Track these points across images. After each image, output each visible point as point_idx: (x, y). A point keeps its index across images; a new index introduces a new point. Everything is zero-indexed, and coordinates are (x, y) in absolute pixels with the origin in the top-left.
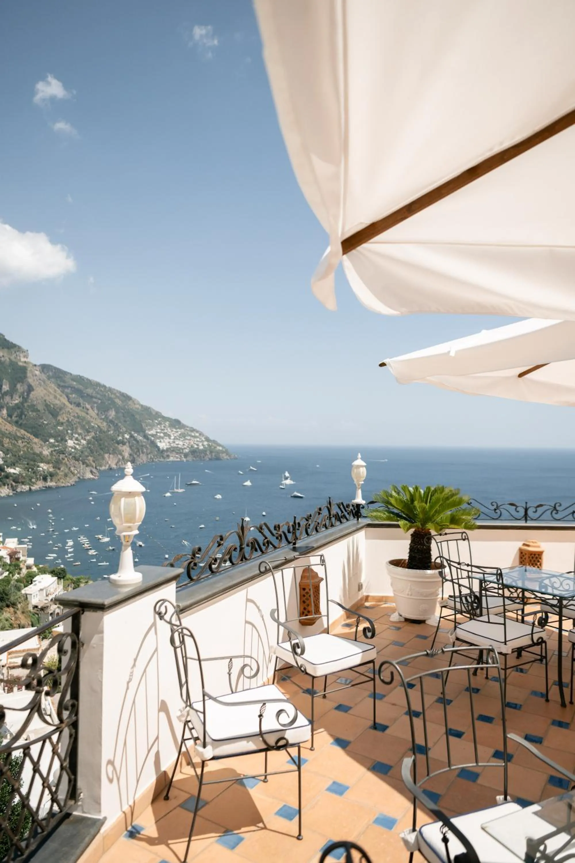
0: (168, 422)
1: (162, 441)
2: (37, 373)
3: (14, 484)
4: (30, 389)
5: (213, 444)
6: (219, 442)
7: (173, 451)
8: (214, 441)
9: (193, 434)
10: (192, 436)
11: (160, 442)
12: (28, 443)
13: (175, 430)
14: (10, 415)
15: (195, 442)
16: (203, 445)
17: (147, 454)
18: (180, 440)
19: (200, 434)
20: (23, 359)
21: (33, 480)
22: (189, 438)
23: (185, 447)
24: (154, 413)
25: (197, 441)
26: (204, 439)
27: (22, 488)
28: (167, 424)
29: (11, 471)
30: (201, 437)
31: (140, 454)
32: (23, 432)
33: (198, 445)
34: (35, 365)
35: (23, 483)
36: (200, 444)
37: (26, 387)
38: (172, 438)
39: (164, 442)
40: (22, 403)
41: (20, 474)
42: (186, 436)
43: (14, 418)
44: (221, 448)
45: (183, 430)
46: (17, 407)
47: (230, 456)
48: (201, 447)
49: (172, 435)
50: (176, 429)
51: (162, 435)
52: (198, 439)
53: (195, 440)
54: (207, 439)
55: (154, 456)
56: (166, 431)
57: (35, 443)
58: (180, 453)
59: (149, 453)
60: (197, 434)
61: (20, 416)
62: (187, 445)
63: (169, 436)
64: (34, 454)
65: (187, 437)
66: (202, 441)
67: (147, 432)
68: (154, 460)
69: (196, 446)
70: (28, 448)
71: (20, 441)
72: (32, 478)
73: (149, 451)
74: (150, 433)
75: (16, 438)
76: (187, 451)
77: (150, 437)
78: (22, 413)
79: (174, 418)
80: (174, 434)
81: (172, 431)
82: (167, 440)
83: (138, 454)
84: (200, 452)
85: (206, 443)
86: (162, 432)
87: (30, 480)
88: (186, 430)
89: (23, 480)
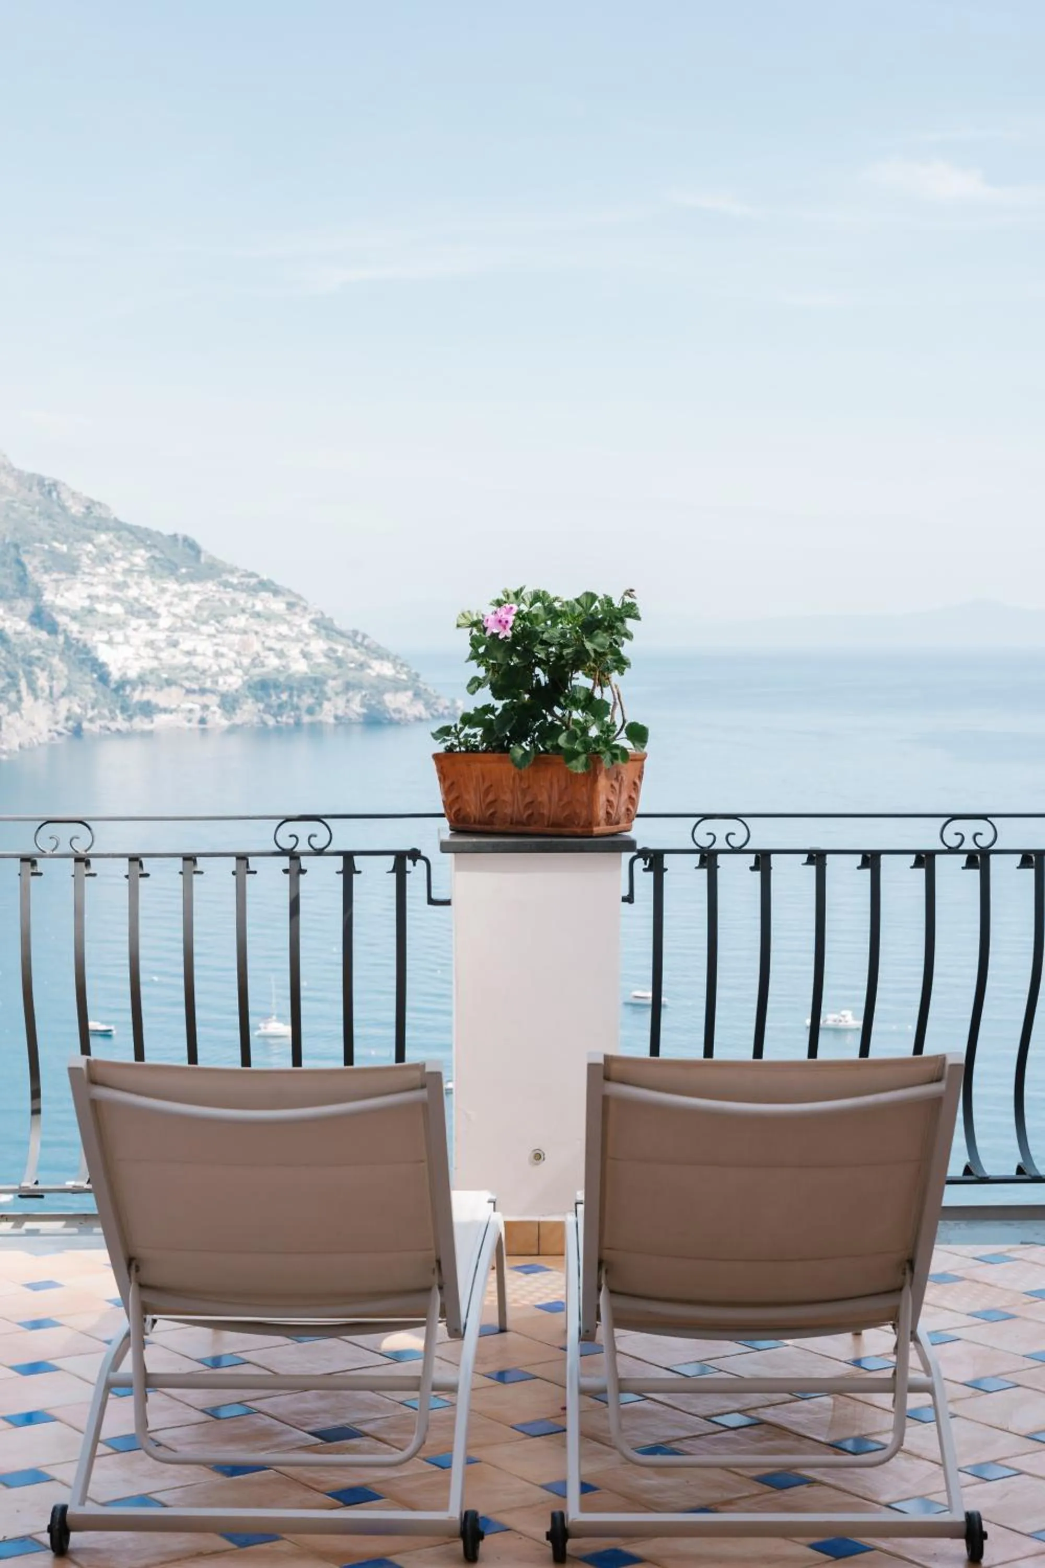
0: (142, 552)
1: (118, 636)
5: (353, 652)
6: (378, 638)
7: (169, 683)
8: (354, 638)
9: (259, 607)
10: (258, 615)
11: (110, 642)
13: (173, 586)
15: (270, 643)
16: (305, 655)
17: (52, 699)
18: (200, 633)
19: (290, 606)
22: (242, 621)
23: (225, 663)
24: (76, 509)
25: (281, 637)
26: (307, 628)
28: (140, 557)
30: (297, 620)
31: (20, 699)
33: (281, 654)
36: (294, 651)
38: (165, 622)
39: (127, 641)
42: (224, 616)
44: (387, 669)
45: (211, 586)
47: (428, 705)
48: (300, 667)
49: (162, 610)
50: (180, 580)
51: (117, 609)
52: (284, 629)
53: (271, 631)
54: (325, 627)
55: (84, 708)
56: (133, 592)
58: (203, 691)
59: (63, 694)
60: (278, 605)
62: (233, 655)
63: (149, 613)
65: (231, 621)
66: (301, 637)
67: (48, 597)
68: (85, 725)
69: (273, 662)
73: (60, 685)
74: (60, 602)
76: (234, 682)
77: (62, 619)
79: (167, 531)
80: (170, 604)
81: (163, 591)
82: (139, 631)
83: (12, 696)
84: (291, 689)
85: (318, 646)
86: (117, 599)
88: (226, 584)
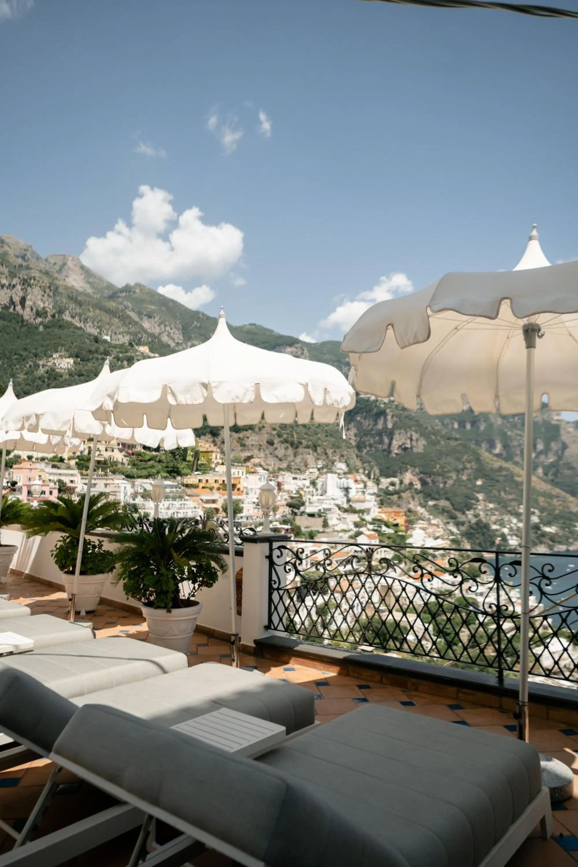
2: (571, 430)
3: (551, 543)
4: (565, 447)
12: (564, 502)
14: (546, 474)
20: (556, 418)
21: (571, 540)
27: (559, 548)
29: (547, 529)
32: (558, 490)
34: (568, 423)
35: (560, 543)
37: (560, 445)
40: (557, 461)
41: (556, 534)
43: (550, 477)
46: (553, 465)
57: (571, 502)
61: (555, 474)
64: (571, 513)
70: (564, 507)
71: (555, 500)
72: (569, 538)
75: (550, 496)
78: (557, 472)
87: (567, 540)
89: (560, 540)
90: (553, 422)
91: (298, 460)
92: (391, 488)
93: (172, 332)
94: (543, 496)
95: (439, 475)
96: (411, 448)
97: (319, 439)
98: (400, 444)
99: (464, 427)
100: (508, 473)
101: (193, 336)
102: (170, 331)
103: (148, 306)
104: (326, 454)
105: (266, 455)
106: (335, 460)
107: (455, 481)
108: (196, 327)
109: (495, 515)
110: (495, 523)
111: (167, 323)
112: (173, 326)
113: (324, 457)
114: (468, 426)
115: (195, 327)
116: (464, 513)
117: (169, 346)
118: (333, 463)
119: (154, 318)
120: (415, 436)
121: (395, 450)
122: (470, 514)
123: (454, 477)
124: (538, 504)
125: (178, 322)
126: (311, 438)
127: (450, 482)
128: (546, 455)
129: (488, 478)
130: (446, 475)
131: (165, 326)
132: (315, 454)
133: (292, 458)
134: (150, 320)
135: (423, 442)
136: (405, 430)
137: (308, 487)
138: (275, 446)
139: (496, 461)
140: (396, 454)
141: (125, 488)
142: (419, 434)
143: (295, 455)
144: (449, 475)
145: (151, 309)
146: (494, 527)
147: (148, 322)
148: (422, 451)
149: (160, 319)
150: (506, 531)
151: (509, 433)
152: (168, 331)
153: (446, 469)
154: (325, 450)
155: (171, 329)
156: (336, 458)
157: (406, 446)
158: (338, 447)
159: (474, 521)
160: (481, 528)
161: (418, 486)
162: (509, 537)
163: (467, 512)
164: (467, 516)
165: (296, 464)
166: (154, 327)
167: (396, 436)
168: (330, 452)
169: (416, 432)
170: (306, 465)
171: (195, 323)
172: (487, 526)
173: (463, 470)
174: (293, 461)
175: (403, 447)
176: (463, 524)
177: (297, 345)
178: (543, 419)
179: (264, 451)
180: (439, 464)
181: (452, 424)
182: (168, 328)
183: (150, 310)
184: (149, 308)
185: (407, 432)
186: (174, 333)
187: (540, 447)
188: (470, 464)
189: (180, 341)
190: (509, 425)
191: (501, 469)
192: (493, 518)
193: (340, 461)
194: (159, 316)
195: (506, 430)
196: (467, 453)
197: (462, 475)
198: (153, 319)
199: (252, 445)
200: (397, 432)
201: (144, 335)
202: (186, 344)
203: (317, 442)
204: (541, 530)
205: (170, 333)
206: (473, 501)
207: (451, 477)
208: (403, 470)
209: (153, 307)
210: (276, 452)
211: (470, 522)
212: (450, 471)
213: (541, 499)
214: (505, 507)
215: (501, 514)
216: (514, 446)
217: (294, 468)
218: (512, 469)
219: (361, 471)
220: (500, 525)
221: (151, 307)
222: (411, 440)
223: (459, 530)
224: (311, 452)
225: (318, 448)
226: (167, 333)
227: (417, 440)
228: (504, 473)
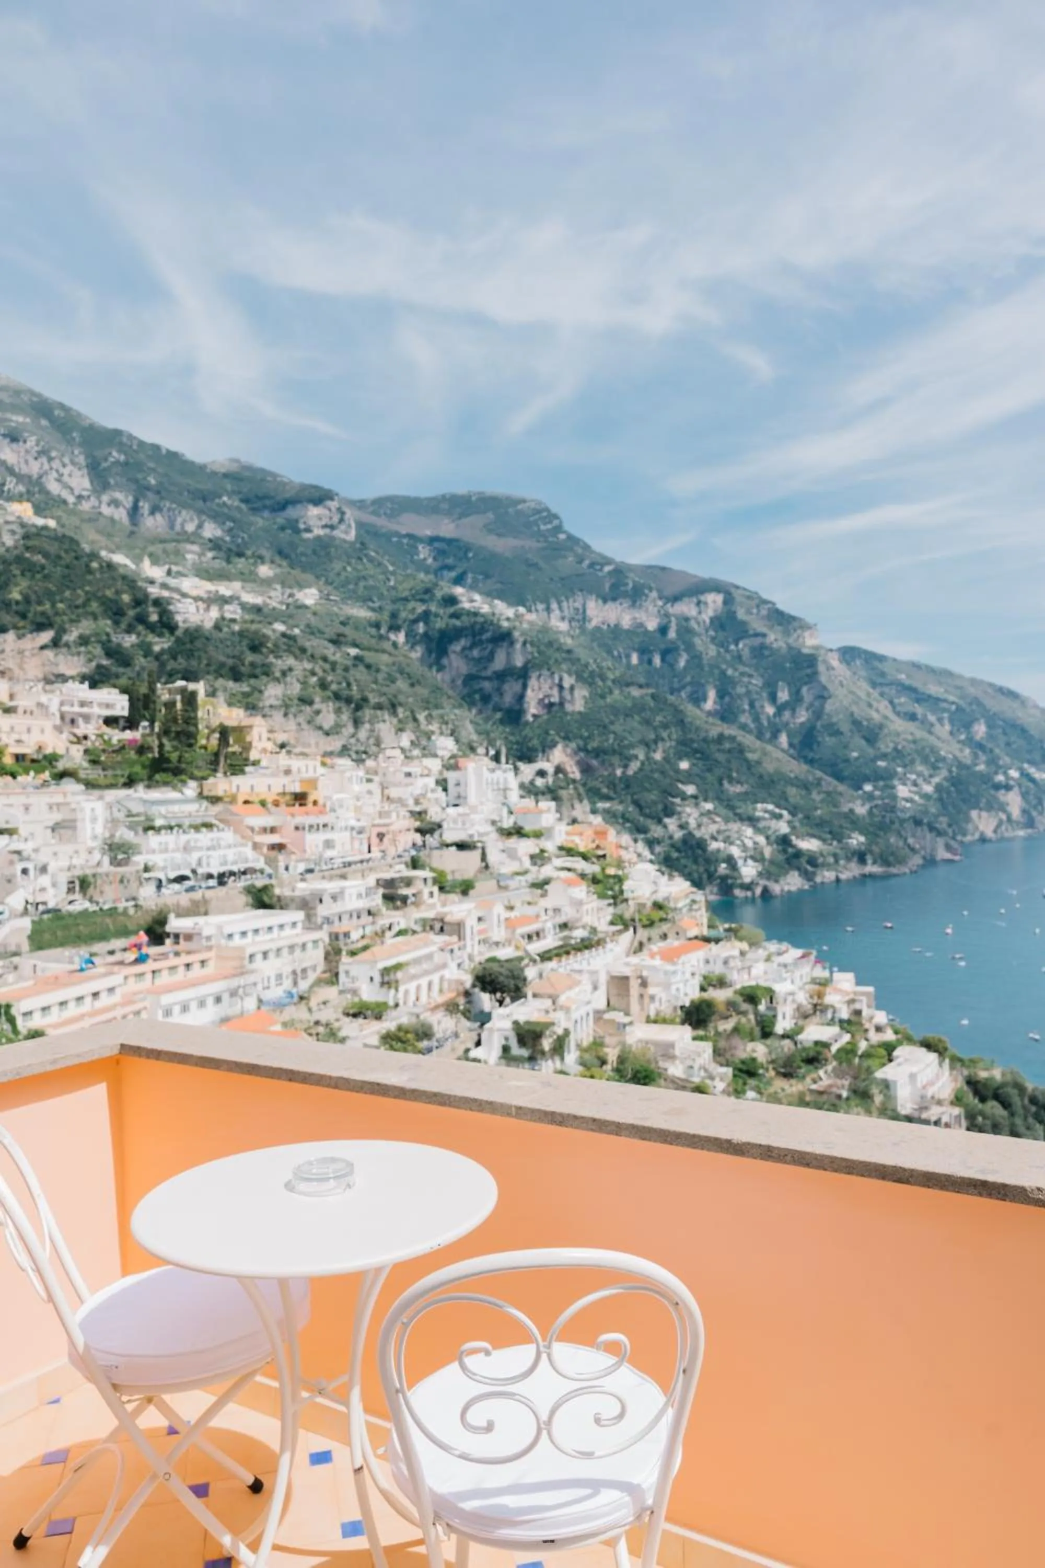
2: (835, 663)
3: (809, 868)
4: (825, 695)
12: (829, 794)
14: (793, 744)
20: (809, 642)
21: (842, 862)
27: (825, 876)
29: (803, 844)
32: (818, 773)
35: (825, 867)
37: (816, 692)
40: (812, 722)
41: (819, 851)
46: (804, 729)
57: (842, 794)
64: (841, 814)
70: (828, 803)
71: (814, 792)
72: (840, 857)
75: (806, 785)
87: (837, 861)
89: (826, 862)
90: (805, 651)
91: (363, 734)
92: (540, 782)
93: (66, 471)
94: (792, 785)
95: (614, 752)
96: (561, 704)
97: (400, 691)
98: (541, 696)
99: (650, 662)
100: (735, 745)
101: (112, 481)
102: (62, 470)
103: (9, 415)
104: (415, 720)
105: (299, 724)
106: (433, 732)
107: (643, 763)
108: (117, 462)
109: (714, 822)
110: (714, 838)
111: (54, 454)
112: (66, 460)
113: (411, 725)
114: (657, 661)
115: (113, 463)
116: (660, 821)
117: (65, 502)
118: (429, 738)
119: (25, 442)
120: (568, 681)
121: (532, 708)
122: (671, 823)
123: (642, 757)
124: (786, 800)
125: (76, 452)
126: (385, 689)
127: (634, 766)
128: (793, 710)
129: (698, 755)
130: (626, 752)
131: (50, 459)
132: (395, 721)
133: (350, 729)
134: (14, 445)
135: (581, 693)
136: (549, 669)
137: (433, 791)
138: (316, 706)
139: (713, 724)
140: (534, 716)
141: (93, 810)
142: (574, 677)
143: (357, 723)
144: (632, 752)
145: (17, 422)
146: (714, 846)
147: (13, 450)
148: (582, 709)
149: (37, 445)
150: (735, 851)
151: (730, 672)
152: (57, 471)
153: (626, 742)
154: (412, 712)
155: (64, 466)
156: (434, 727)
157: (552, 700)
158: (437, 707)
159: (678, 835)
160: (691, 847)
161: (575, 773)
162: (740, 863)
163: (667, 820)
164: (665, 827)
165: (358, 740)
166: (26, 462)
167: (533, 682)
168: (421, 717)
169: (570, 674)
170: (378, 743)
171: (115, 454)
172: (701, 845)
173: (655, 742)
174: (353, 736)
175: (546, 701)
176: (658, 841)
177: (329, 503)
178: (788, 644)
179: (295, 716)
180: (614, 733)
181: (628, 656)
182: (56, 464)
183: (13, 424)
184: (11, 421)
185: (553, 673)
186: (70, 475)
187: (783, 696)
188: (668, 731)
189: (85, 493)
190: (728, 657)
191: (721, 738)
192: (713, 828)
193: (442, 733)
194: (34, 438)
195: (724, 667)
196: (662, 710)
197: (655, 751)
198: (21, 443)
199: (271, 706)
200: (534, 675)
201: (9, 479)
202: (98, 498)
203: (395, 696)
204: (793, 846)
205: (62, 475)
206: (678, 800)
207: (636, 757)
208: (547, 747)
209: (20, 419)
210: (319, 720)
211: (671, 837)
212: (632, 746)
213: (792, 791)
214: (731, 807)
215: (727, 820)
216: (740, 697)
217: (354, 748)
218: (739, 739)
219: (481, 750)
220: (725, 842)
221: (14, 418)
222: (561, 687)
223: (652, 853)
224: (387, 717)
225: (400, 710)
226: (55, 475)
227: (572, 688)
228: (727, 745)
